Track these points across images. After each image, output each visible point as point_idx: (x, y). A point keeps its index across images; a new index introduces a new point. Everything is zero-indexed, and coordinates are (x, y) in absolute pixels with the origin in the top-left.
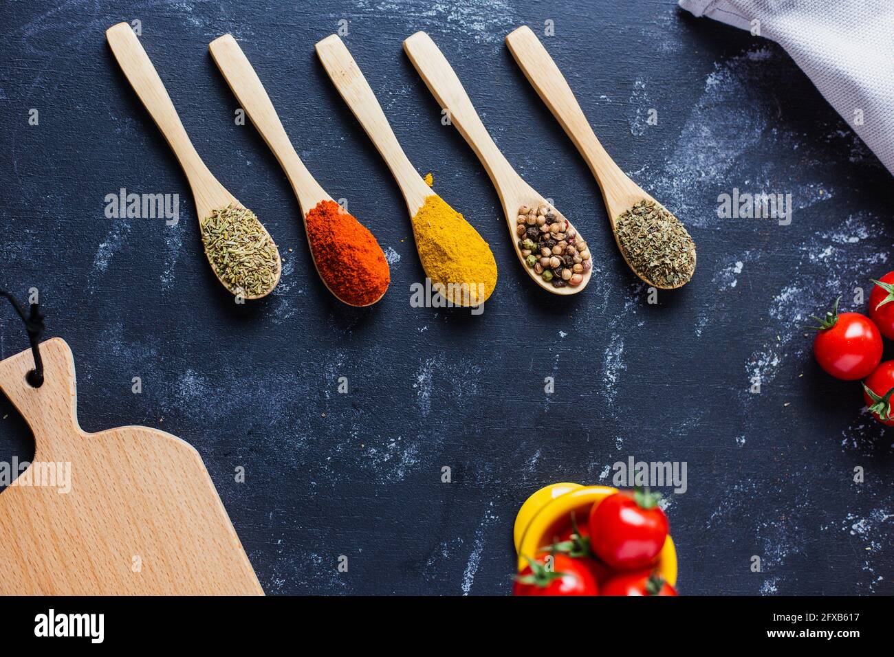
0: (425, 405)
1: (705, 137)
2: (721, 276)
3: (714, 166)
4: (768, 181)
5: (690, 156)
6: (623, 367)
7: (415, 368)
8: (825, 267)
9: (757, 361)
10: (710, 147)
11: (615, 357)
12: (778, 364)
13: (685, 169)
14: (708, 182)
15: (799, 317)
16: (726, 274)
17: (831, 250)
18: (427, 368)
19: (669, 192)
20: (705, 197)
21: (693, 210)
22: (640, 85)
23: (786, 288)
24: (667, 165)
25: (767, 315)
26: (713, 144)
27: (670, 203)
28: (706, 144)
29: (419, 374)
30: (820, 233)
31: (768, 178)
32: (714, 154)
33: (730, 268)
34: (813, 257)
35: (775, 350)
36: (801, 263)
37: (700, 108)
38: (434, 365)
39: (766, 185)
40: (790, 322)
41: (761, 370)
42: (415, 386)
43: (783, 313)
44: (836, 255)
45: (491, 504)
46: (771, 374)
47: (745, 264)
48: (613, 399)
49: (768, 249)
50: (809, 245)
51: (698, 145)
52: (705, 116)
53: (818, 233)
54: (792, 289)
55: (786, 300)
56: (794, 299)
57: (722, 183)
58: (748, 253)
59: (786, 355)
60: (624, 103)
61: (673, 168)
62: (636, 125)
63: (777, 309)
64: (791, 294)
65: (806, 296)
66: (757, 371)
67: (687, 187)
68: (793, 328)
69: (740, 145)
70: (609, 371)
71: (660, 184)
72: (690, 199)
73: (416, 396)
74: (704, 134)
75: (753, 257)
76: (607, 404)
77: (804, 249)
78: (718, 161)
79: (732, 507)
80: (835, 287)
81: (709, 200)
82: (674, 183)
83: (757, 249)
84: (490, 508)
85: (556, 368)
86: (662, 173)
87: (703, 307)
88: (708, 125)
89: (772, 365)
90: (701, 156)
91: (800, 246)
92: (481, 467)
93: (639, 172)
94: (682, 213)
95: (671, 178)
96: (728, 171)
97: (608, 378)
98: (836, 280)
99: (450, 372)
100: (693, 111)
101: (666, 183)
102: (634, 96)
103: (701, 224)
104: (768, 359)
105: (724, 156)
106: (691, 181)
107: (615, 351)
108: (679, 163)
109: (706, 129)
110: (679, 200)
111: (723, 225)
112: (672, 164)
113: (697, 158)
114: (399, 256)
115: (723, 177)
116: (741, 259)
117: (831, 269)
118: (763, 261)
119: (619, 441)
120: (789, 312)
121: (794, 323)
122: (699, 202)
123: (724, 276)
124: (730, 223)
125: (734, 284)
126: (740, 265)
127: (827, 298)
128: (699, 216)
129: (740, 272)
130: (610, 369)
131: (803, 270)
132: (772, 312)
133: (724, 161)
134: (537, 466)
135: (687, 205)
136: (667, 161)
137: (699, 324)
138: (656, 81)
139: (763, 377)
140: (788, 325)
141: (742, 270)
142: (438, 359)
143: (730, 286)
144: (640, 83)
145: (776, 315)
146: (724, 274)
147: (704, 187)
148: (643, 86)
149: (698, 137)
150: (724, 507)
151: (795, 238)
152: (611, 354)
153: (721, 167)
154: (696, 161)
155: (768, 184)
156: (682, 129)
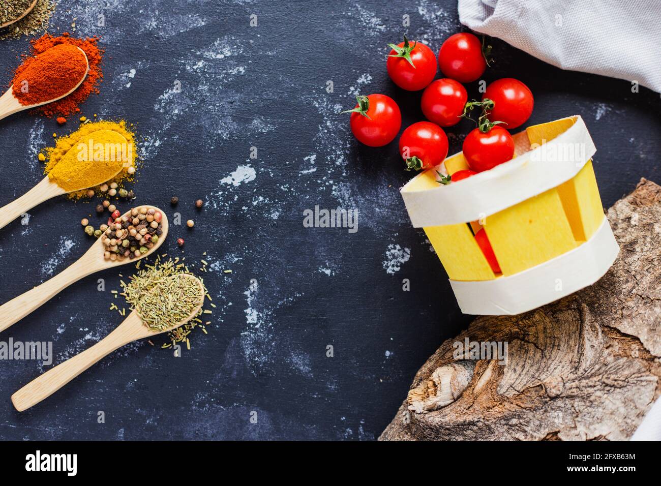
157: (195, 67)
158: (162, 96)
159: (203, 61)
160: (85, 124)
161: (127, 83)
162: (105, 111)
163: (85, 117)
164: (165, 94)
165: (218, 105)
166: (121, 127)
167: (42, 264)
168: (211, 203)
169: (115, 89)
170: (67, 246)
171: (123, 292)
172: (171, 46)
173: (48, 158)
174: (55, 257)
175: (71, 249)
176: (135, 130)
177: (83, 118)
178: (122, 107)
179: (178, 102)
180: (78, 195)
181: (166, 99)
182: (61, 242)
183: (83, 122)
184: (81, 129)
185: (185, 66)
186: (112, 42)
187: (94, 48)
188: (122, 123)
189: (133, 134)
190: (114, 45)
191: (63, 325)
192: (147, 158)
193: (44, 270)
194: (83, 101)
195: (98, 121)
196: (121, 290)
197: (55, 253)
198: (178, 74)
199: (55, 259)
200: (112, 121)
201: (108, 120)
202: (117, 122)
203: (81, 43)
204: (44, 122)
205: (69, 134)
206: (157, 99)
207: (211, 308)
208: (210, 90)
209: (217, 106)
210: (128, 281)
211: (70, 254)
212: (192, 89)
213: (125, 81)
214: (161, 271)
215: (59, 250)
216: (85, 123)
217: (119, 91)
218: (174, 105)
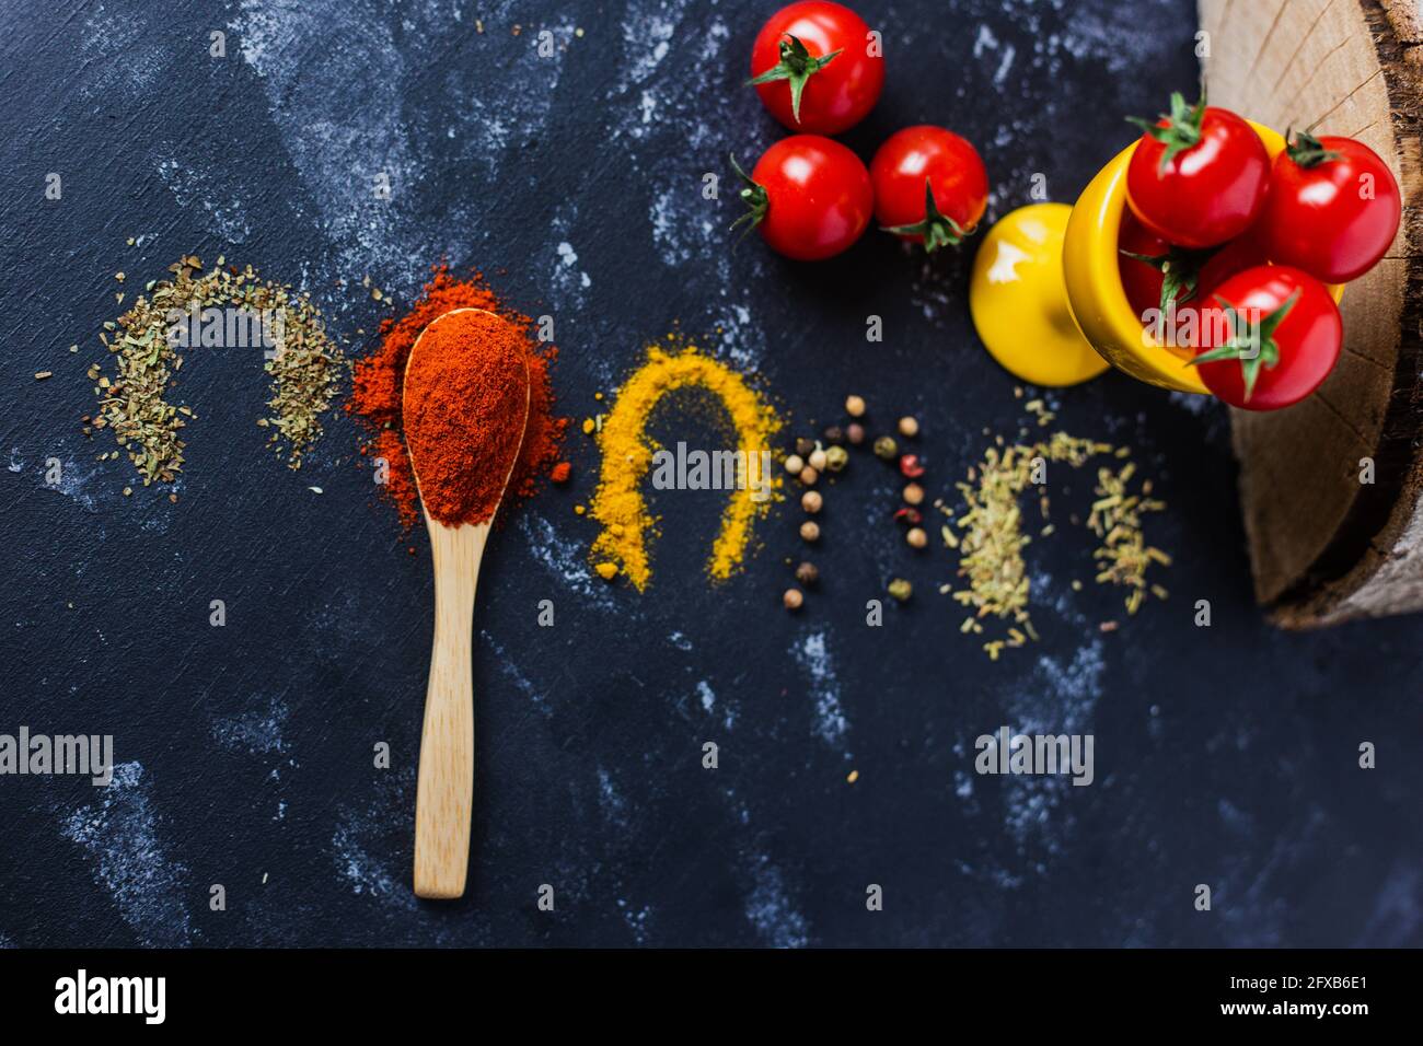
0: (399, 896)
1: (331, 137)
2: (559, 290)
3: (389, 161)
4: (475, 100)
5: (343, 184)
6: (576, 547)
7: (330, 868)
8: (668, 126)
9: (721, 340)
10: (354, 143)
11: (552, 547)
12: (750, 314)
13: (357, 208)
14: (403, 191)
15: (708, 227)
16: (563, 279)
17: (650, 95)
18: (346, 851)
19: (371, 263)
20: (423, 216)
21: (429, 249)
22: (169, 167)
23: (652, 210)
24: (328, 230)
25: (668, 269)
26: (353, 134)
27: (391, 275)
28: (344, 144)
29: (346, 870)
30: (611, 89)
31: (471, 96)
32: (368, 145)
33: (558, 268)
34: (639, 132)
35: (726, 301)
36: (633, 157)
37: (280, 107)
38: (349, 837)
39: (479, 108)
40: (704, 246)
41: (737, 343)
42: (358, 890)
43: (683, 244)
44: (663, 95)
45: (622, 903)
46: (755, 335)
47: (570, 240)
48: (609, 600)
49: (575, 188)
50: (616, 123)
51: (334, 158)
52: (299, 109)
53: (610, 94)
54: (660, 202)
55: (668, 225)
56: (678, 212)
57: (424, 171)
58: (557, 222)
59: (746, 292)
60: (177, 218)
61: (341, 224)
62: (228, 227)
63: (670, 247)
64: (667, 209)
65: (686, 189)
66: (735, 353)
67: (387, 230)
68: (716, 249)
69: (387, 95)
70: (567, 574)
71: (349, 267)
72: (407, 240)
73: (376, 902)
74: (326, 136)
75: (570, 217)
76: (611, 613)
77: (617, 133)
78: (384, 149)
79: (893, 547)
80: (706, 137)
81: (433, 213)
82: (365, 244)
83: (562, 202)
84: (625, 908)
85: (500, 650)
86: (334, 250)
87: (583, 355)
88: (316, 117)
89: (744, 325)
90: (357, 168)
91: (608, 137)
92: (556, 877)
93: (304, 282)
94: (420, 269)
95: (352, 241)
96: (413, 146)
97: (575, 582)
98: (697, 127)
99: (379, 819)
100: (276, 120)
101: (354, 255)
102: (178, 193)
103: (460, 255)
104: (732, 323)
105: (383, 133)
106: (381, 215)
107: (545, 540)
108: (341, 210)
109: (319, 126)
110: (397, 257)
111: (486, 224)
112: (332, 223)
113: (355, 177)
114: (136, 764)
115: (414, 163)
116: (558, 240)
117: (677, 120)
118: (586, 210)
119: (679, 638)
120: (689, 235)
121: (711, 241)
122: (424, 229)
123: (563, 286)
124: (492, 211)
125: (586, 282)
126: (565, 249)
127: (713, 162)
128: (445, 247)
129: (574, 257)
130: (566, 568)
131: (645, 164)
132: (670, 259)
133: (392, 140)
134: (619, 791)
135: (413, 252)
136: (321, 225)
137: (603, 381)
138: (183, 137)
139: (751, 352)
140: (707, 253)
141: (575, 251)
142: (345, 824)
143: (586, 289)
144: (164, 165)
145: (678, 257)
146: (559, 283)
147: (407, 202)
148: (175, 165)
149: (323, 148)
150: (885, 561)
151: (589, 135)
152: (543, 549)
153: (398, 152)
154: (357, 183)
155: (479, 104)
156: (290, 162)
157: (647, 118)
158: (656, 232)
159: (645, 93)
160: (601, 432)
161: (580, 280)
162: (605, 370)
163: (586, 419)
164: (656, 223)
165: (753, 135)
166: (660, 362)
167: (815, 729)
168: (934, 303)
169: (575, 314)
170: (815, 654)
171: (978, 609)
172: (569, 130)
173: (616, 560)
174: (820, 694)
175: (827, 650)
176: (686, 338)
177: (588, 426)
178: (618, 330)
179: (691, 209)
180: (733, 554)
181: (667, 228)
182: (800, 658)
183: (594, 431)
184: (604, 446)
185: (629, 136)
186: (472, 246)
187: (457, 290)
188: (655, 353)
189: (693, 349)
190: (482, 245)
191: (959, 776)
192: (757, 358)
193: (829, 736)
194: (552, 399)
195: (614, 400)
196: (973, 610)
197: (812, 689)
198: (636, 163)
199: (824, 698)
200: (633, 373)
201: (626, 378)
202: (643, 361)
203: (429, 307)
204: (535, 513)
205: (597, 479)
206: (656, 246)
207: (1123, 462)
208: (714, 127)
209: (756, 138)
210: (965, 583)
211: (835, 659)
212: (686, 160)
213: (571, 280)
214: (991, 504)
215: (813, 676)
216: (599, 429)
217: (584, 309)
218: (691, 220)
